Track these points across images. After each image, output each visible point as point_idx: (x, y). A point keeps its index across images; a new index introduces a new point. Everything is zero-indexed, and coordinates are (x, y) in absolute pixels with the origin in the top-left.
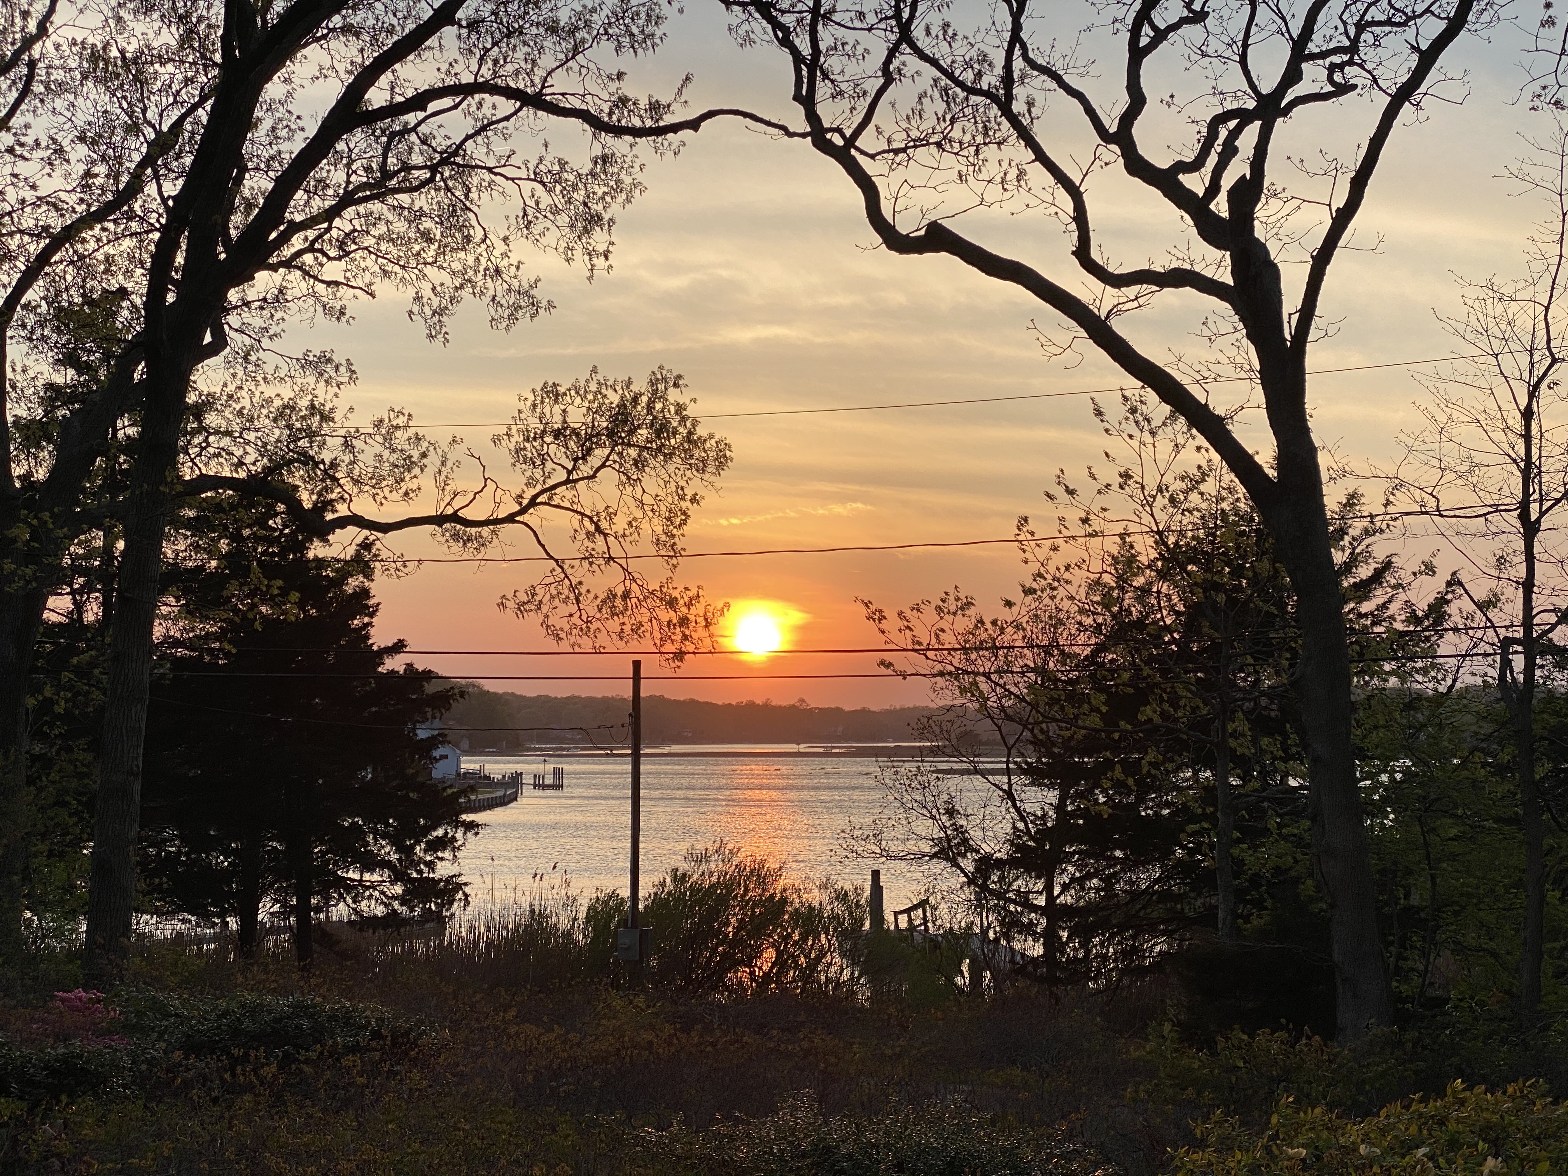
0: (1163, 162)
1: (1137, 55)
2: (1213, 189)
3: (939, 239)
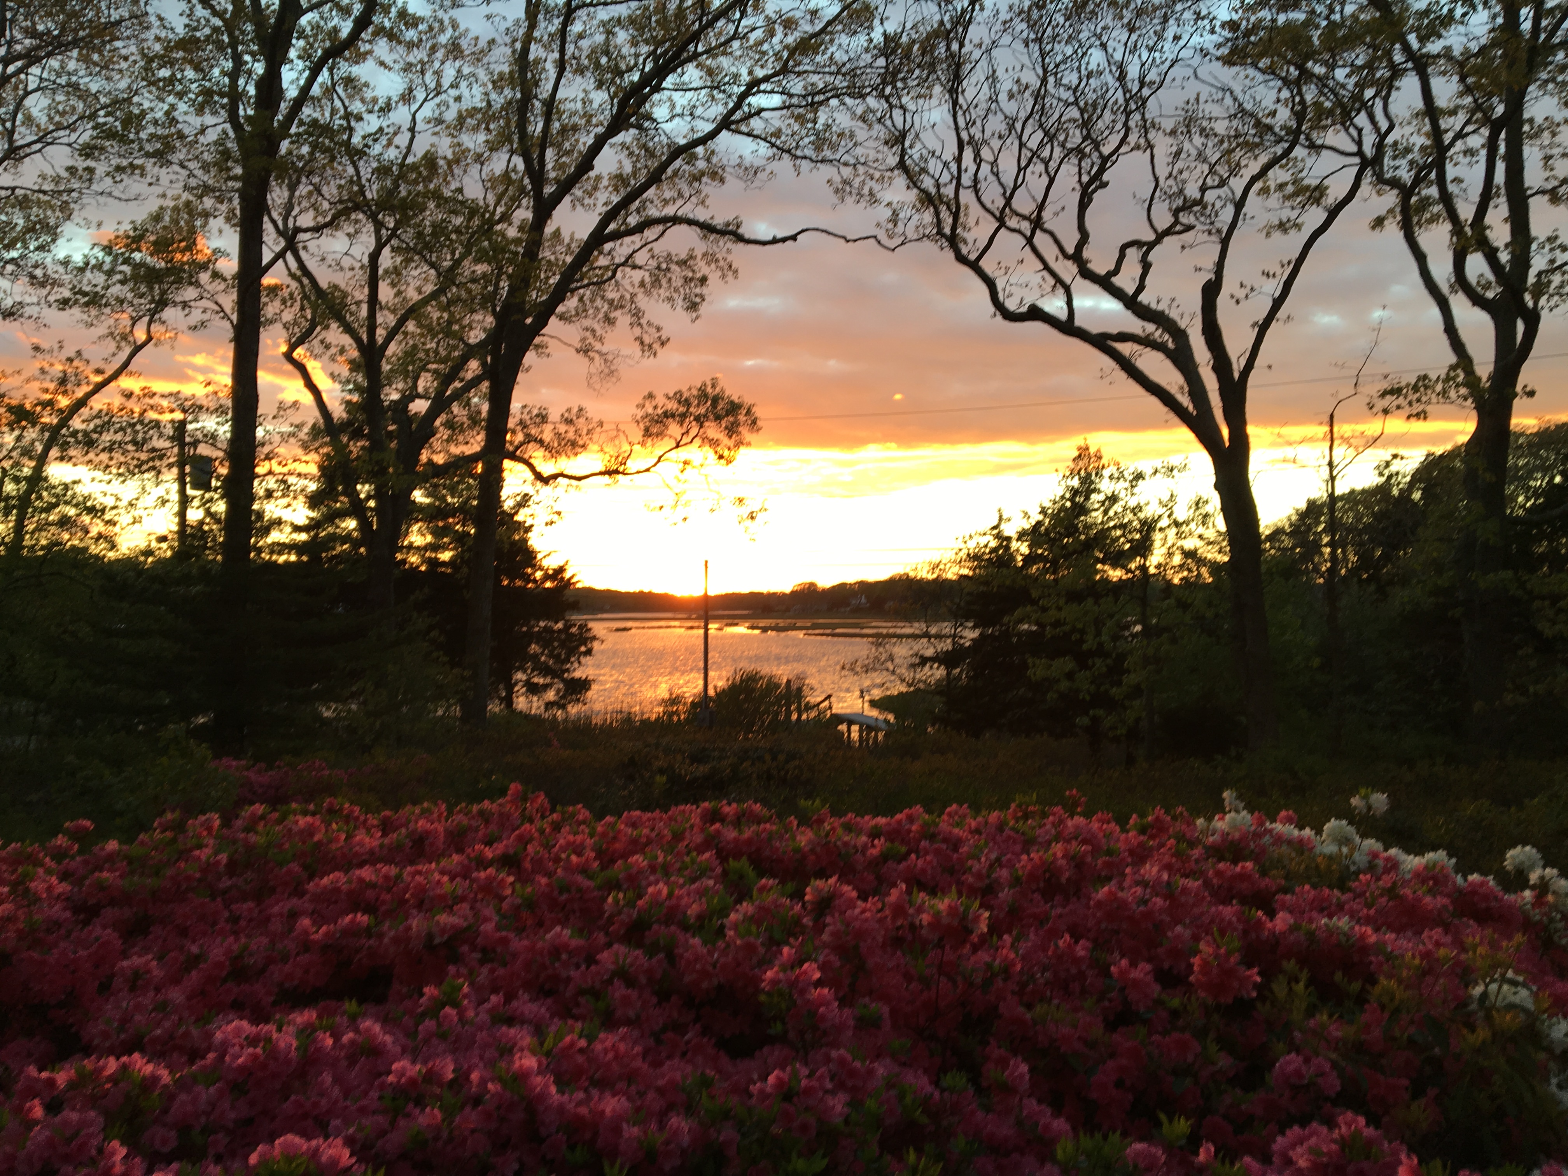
0: (1101, 271)
1: (1082, 211)
3: (1035, 314)
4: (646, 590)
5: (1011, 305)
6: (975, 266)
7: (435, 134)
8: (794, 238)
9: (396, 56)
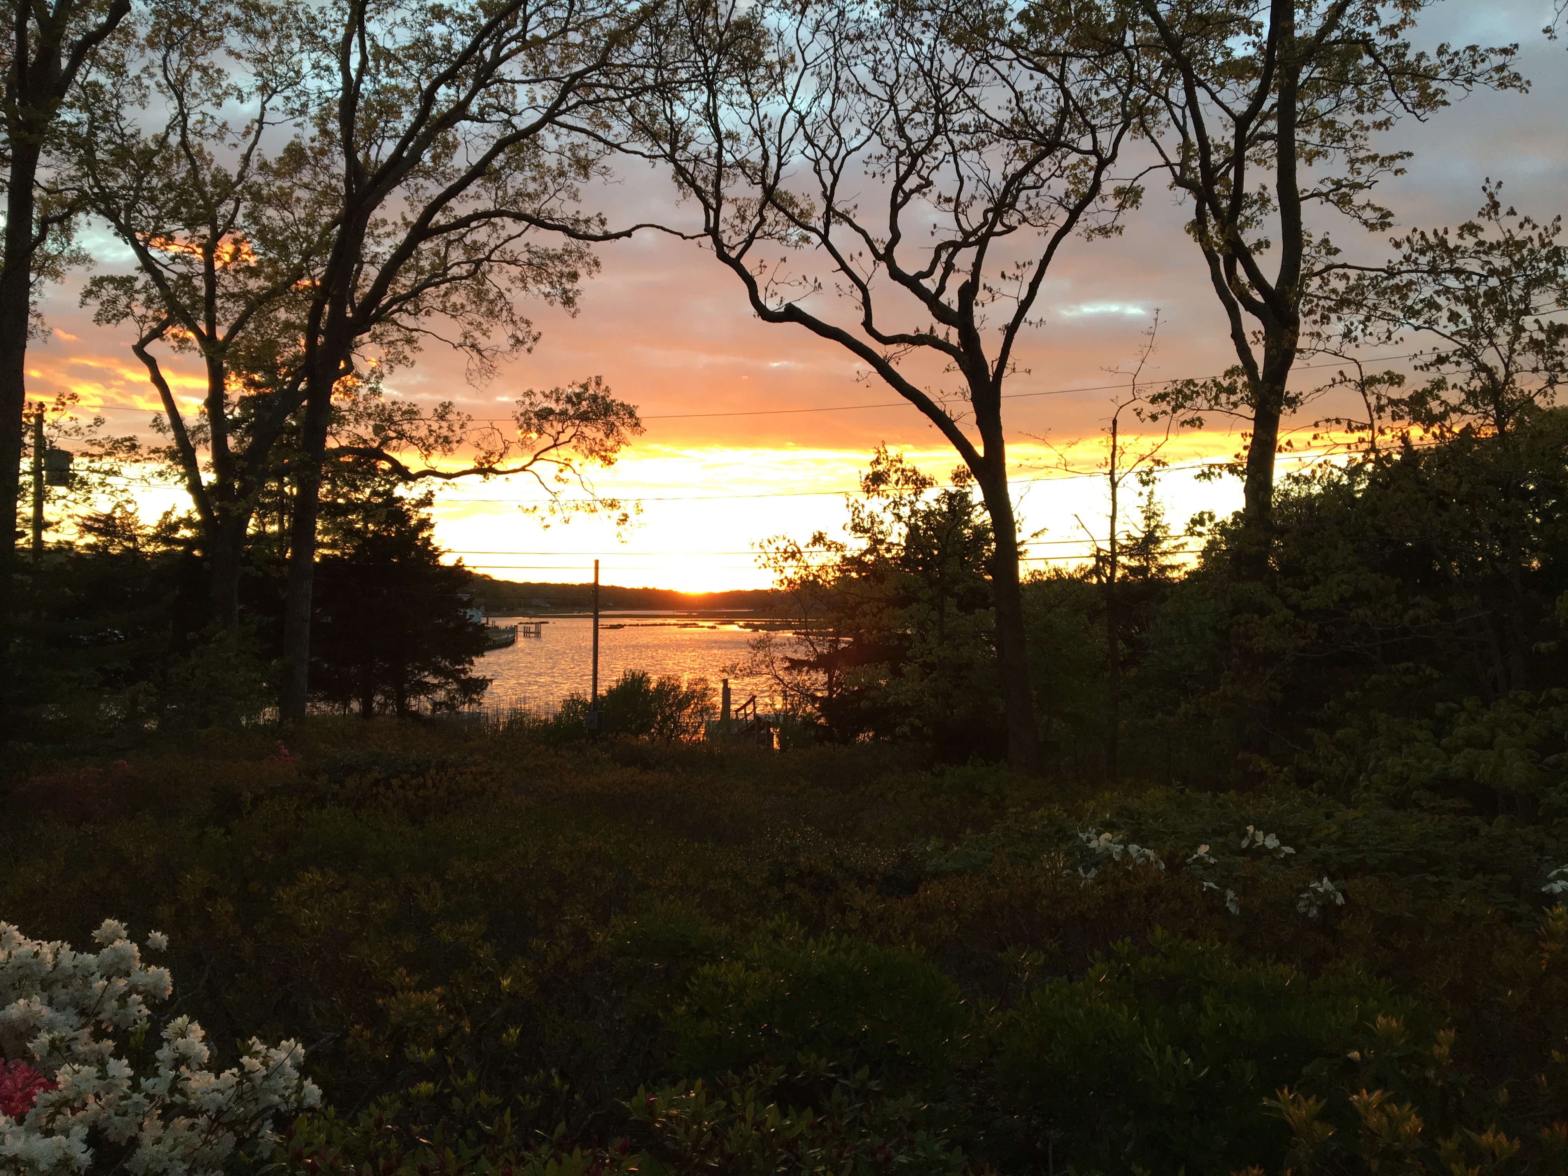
0: (911, 272)
1: (895, 208)
2: (941, 289)
3: (792, 314)
4: (650, 587)
5: (772, 305)
6: (736, 264)
7: (298, 125)
8: (628, 234)
9: (247, 46)
